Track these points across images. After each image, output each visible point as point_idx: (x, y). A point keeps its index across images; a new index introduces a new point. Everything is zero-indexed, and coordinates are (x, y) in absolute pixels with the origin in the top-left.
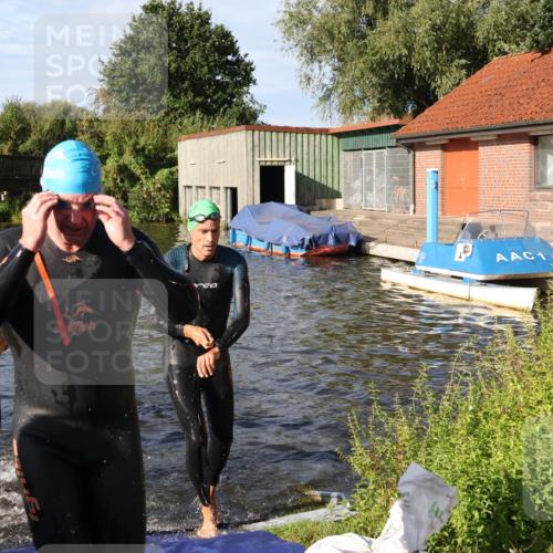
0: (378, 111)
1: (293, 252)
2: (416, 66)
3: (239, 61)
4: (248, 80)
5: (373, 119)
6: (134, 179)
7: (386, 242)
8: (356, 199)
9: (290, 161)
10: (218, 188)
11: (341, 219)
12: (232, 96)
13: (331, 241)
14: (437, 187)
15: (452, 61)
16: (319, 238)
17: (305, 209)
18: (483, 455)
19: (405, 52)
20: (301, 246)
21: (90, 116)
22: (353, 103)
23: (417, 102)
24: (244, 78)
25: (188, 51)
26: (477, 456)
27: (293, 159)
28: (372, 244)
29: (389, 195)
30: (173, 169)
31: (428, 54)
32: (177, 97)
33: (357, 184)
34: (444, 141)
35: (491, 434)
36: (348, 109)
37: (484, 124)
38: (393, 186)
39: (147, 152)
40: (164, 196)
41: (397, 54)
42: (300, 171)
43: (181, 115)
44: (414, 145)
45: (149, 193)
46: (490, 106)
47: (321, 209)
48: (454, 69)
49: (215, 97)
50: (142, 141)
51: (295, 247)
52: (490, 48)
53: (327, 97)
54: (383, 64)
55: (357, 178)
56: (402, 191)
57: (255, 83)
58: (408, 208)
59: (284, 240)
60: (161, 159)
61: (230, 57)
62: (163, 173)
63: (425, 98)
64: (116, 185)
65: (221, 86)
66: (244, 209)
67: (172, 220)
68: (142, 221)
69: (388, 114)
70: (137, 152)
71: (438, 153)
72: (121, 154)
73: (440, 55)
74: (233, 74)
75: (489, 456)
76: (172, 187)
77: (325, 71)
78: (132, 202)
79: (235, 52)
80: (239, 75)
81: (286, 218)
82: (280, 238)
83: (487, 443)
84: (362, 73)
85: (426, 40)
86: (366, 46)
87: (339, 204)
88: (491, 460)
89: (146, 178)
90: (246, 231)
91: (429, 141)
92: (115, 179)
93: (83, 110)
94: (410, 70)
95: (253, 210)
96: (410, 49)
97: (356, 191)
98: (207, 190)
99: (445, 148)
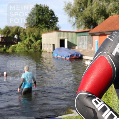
0: (85, 28)
1: (67, 58)
2: (93, 18)
3: (55, 17)
4: (57, 21)
5: (84, 29)
6: (32, 42)
7: (87, 56)
8: (80, 46)
9: (66, 38)
10: (50, 44)
11: (77, 51)
12: (54, 24)
13: (75, 56)
14: (98, 44)
15: (101, 17)
16: (72, 55)
17: (69, 49)
18: (108, 102)
19: (91, 15)
20: (69, 57)
21: (23, 29)
22: (80, 26)
23: (93, 26)
24: (56, 21)
25: (44, 15)
26: (107, 102)
27: (67, 38)
28: (84, 56)
29: (87, 46)
30: (41, 40)
31: (96, 15)
32: (42, 25)
33: (81, 43)
34: (99, 34)
35: (110, 97)
36: (79, 27)
37: (108, 30)
38: (88, 44)
39: (35, 36)
40: (39, 46)
41: (89, 15)
42: (68, 40)
43: (42, 29)
44: (93, 35)
45: (36, 45)
46: (109, 27)
47: (73, 49)
48: (101, 19)
49: (50, 25)
50: (34, 34)
51: (67, 57)
52: (109, 14)
53: (74, 25)
54: (86, 18)
55: (80, 42)
56: (90, 45)
57: (58, 21)
58: (91, 49)
59: (65, 55)
60: (38, 38)
61: (53, 16)
62: (39, 41)
63: (95, 25)
64: (29, 44)
65: (51, 22)
66: (56, 49)
67: (41, 51)
68: (34, 51)
69: (87, 28)
70: (33, 36)
71: (98, 37)
72: (30, 37)
73: (98, 15)
74: (54, 20)
75: (109, 102)
76: (41, 44)
77: (74, 19)
78: (32, 47)
79: (54, 15)
80: (55, 20)
81: (65, 51)
82: (64, 55)
83: (109, 99)
84: (82, 20)
85: (95, 12)
86: (82, 14)
87: (77, 48)
88: (110, 103)
89: (35, 42)
90: (57, 53)
91: (96, 34)
92: (28, 42)
93: (22, 27)
94: (92, 19)
95: (58, 49)
96: (92, 14)
97: (80, 45)
98: (48, 45)
99: (100, 35)
